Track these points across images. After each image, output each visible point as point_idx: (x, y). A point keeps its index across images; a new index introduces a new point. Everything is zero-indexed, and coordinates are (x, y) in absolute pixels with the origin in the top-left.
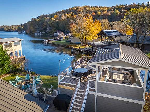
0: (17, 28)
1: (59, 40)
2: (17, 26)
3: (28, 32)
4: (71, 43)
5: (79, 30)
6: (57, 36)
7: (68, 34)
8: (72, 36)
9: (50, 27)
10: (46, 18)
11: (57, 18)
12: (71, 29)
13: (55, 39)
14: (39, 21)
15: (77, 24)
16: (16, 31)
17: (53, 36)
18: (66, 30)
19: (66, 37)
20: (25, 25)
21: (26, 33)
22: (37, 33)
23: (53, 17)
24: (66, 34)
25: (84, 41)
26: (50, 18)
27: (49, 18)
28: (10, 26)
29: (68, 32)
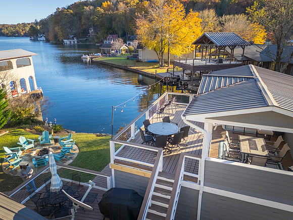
0: (27, 29)
1: (114, 55)
2: (29, 24)
3: (51, 37)
4: (138, 61)
5: (155, 33)
6: (110, 46)
7: (131, 43)
8: (140, 46)
9: (95, 27)
10: (85, 7)
11: (109, 8)
12: (138, 32)
13: (105, 54)
14: (71, 14)
15: (151, 21)
16: (26, 35)
17: (100, 46)
18: (127, 35)
19: (127, 48)
20: (43, 23)
21: (47, 41)
22: (68, 39)
23: (101, 6)
24: (128, 43)
25: (165, 57)
26: (95, 7)
27: (92, 7)
28: (13, 25)
29: (131, 38)
